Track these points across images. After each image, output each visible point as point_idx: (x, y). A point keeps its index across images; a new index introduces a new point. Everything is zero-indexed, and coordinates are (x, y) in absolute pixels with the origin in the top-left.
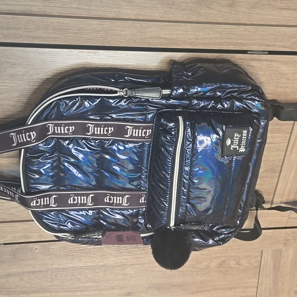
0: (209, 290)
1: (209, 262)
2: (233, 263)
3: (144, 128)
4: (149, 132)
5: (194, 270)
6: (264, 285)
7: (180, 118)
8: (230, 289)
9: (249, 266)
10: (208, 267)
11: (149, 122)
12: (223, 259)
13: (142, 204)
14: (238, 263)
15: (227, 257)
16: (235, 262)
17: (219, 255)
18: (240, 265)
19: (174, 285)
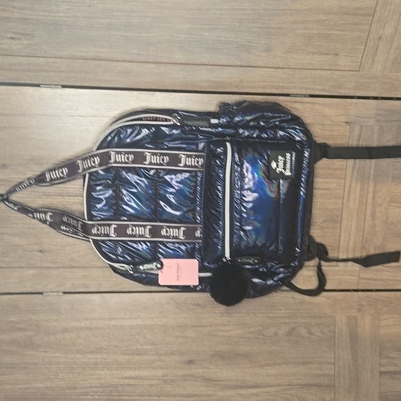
0: (280, 364)
1: (277, 328)
2: (303, 332)
3: (196, 156)
4: (201, 161)
5: (261, 337)
6: (341, 360)
7: (228, 145)
8: (304, 363)
9: (321, 335)
10: (276, 334)
11: (201, 151)
12: (293, 325)
13: (198, 238)
14: (310, 332)
15: (296, 323)
16: (305, 331)
17: (287, 321)
18: (312, 334)
19: (239, 355)
